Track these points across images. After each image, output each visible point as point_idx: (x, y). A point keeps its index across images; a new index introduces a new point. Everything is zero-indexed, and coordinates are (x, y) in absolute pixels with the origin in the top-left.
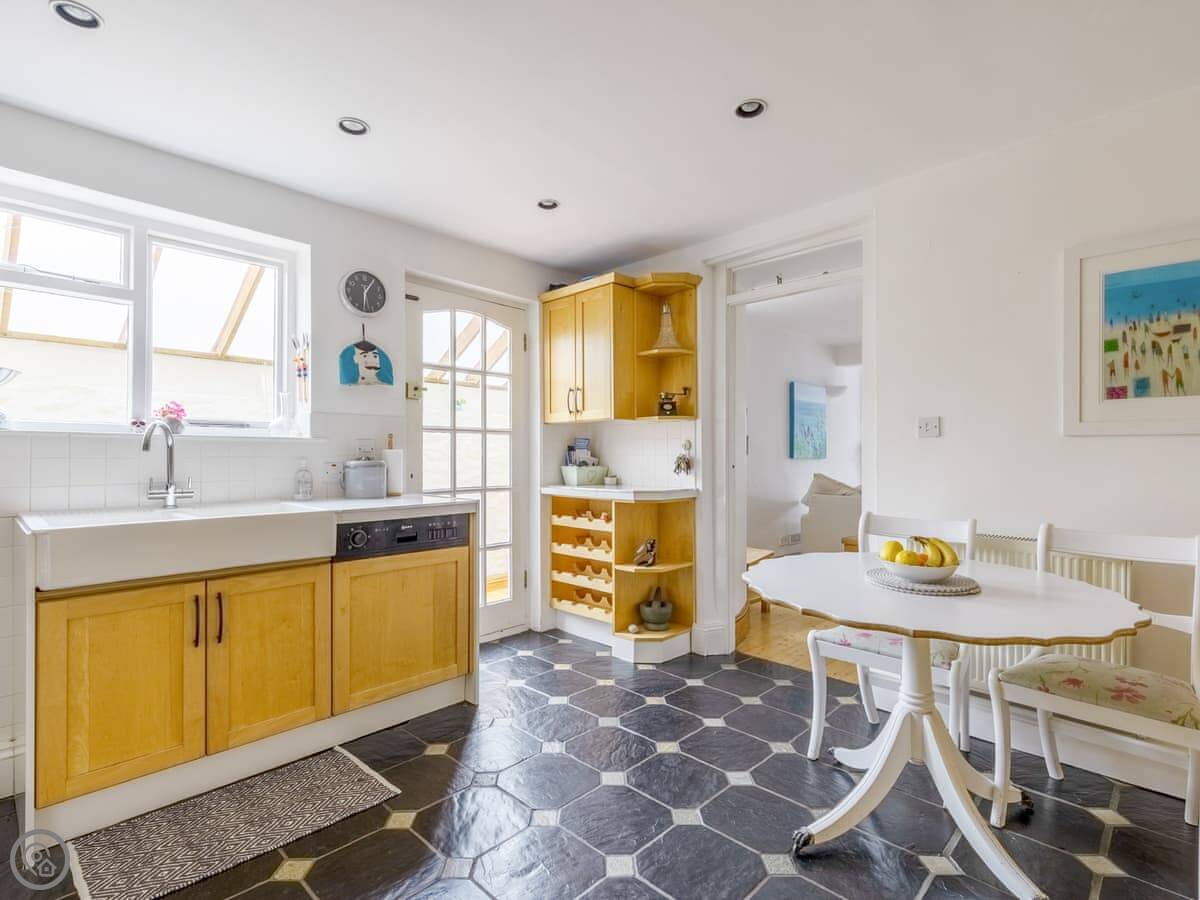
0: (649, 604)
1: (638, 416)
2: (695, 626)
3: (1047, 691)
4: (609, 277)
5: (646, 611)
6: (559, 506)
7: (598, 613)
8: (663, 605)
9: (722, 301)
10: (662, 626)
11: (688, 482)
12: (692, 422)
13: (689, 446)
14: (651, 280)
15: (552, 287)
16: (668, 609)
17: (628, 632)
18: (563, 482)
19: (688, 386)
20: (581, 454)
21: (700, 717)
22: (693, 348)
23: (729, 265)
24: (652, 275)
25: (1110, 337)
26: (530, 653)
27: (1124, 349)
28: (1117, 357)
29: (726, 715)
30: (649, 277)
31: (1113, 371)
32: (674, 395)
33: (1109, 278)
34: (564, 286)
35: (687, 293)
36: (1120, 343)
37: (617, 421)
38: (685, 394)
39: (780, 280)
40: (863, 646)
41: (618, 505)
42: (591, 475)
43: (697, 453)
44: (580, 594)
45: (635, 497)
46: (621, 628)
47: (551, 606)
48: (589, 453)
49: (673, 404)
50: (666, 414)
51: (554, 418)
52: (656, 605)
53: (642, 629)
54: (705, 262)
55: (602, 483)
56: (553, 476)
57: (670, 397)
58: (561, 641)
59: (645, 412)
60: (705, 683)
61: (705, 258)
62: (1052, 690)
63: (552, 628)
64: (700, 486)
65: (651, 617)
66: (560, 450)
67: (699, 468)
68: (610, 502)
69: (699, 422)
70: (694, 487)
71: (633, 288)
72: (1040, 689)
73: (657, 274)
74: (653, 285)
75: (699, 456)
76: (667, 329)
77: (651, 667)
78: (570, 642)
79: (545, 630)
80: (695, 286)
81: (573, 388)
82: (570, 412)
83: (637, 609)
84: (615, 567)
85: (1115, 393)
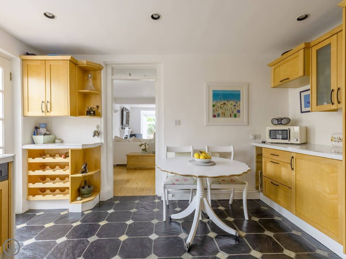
0: (83, 188)
1: (78, 115)
2: (101, 191)
3: (220, 184)
4: (69, 57)
5: (83, 191)
6: (32, 154)
7: (60, 197)
8: (89, 187)
9: (109, 77)
10: (90, 195)
11: (98, 140)
12: (100, 118)
13: (98, 127)
14: (86, 63)
15: (28, 54)
16: (92, 188)
17: (77, 200)
18: (33, 143)
19: (99, 105)
20: (43, 130)
21: (124, 222)
22: (100, 92)
23: (113, 66)
24: (87, 61)
25: (213, 104)
26: (25, 225)
27: (216, 107)
28: (215, 108)
29: (131, 218)
30: (85, 62)
31: (214, 112)
32: (94, 108)
33: (213, 91)
34: (35, 55)
35: (98, 72)
36: (215, 106)
37: (71, 116)
38: (97, 108)
39: (130, 75)
40: (178, 183)
41: (72, 150)
42: (49, 139)
43: (102, 129)
44: (43, 191)
45: (82, 147)
46: (73, 200)
47: (28, 200)
48: (46, 129)
49: (94, 112)
50: (92, 115)
51: (30, 114)
52: (86, 187)
53: (82, 198)
54: (104, 62)
55: (54, 142)
56: (29, 139)
57: (92, 109)
58: (37, 214)
59: (81, 114)
60: (115, 210)
61: (104, 61)
62: (221, 183)
63: (27, 210)
64: (103, 141)
65: (86, 193)
66: (31, 129)
67: (103, 135)
68: (68, 149)
69: (102, 119)
70: (100, 142)
71: (75, 64)
72: (219, 184)
73: (88, 62)
74: (86, 65)
75: (102, 131)
76: (90, 83)
77: (90, 211)
78: (43, 213)
79: (24, 211)
80: (101, 70)
81: (44, 101)
82: (43, 112)
83: (79, 190)
84: (70, 176)
85: (214, 116)
